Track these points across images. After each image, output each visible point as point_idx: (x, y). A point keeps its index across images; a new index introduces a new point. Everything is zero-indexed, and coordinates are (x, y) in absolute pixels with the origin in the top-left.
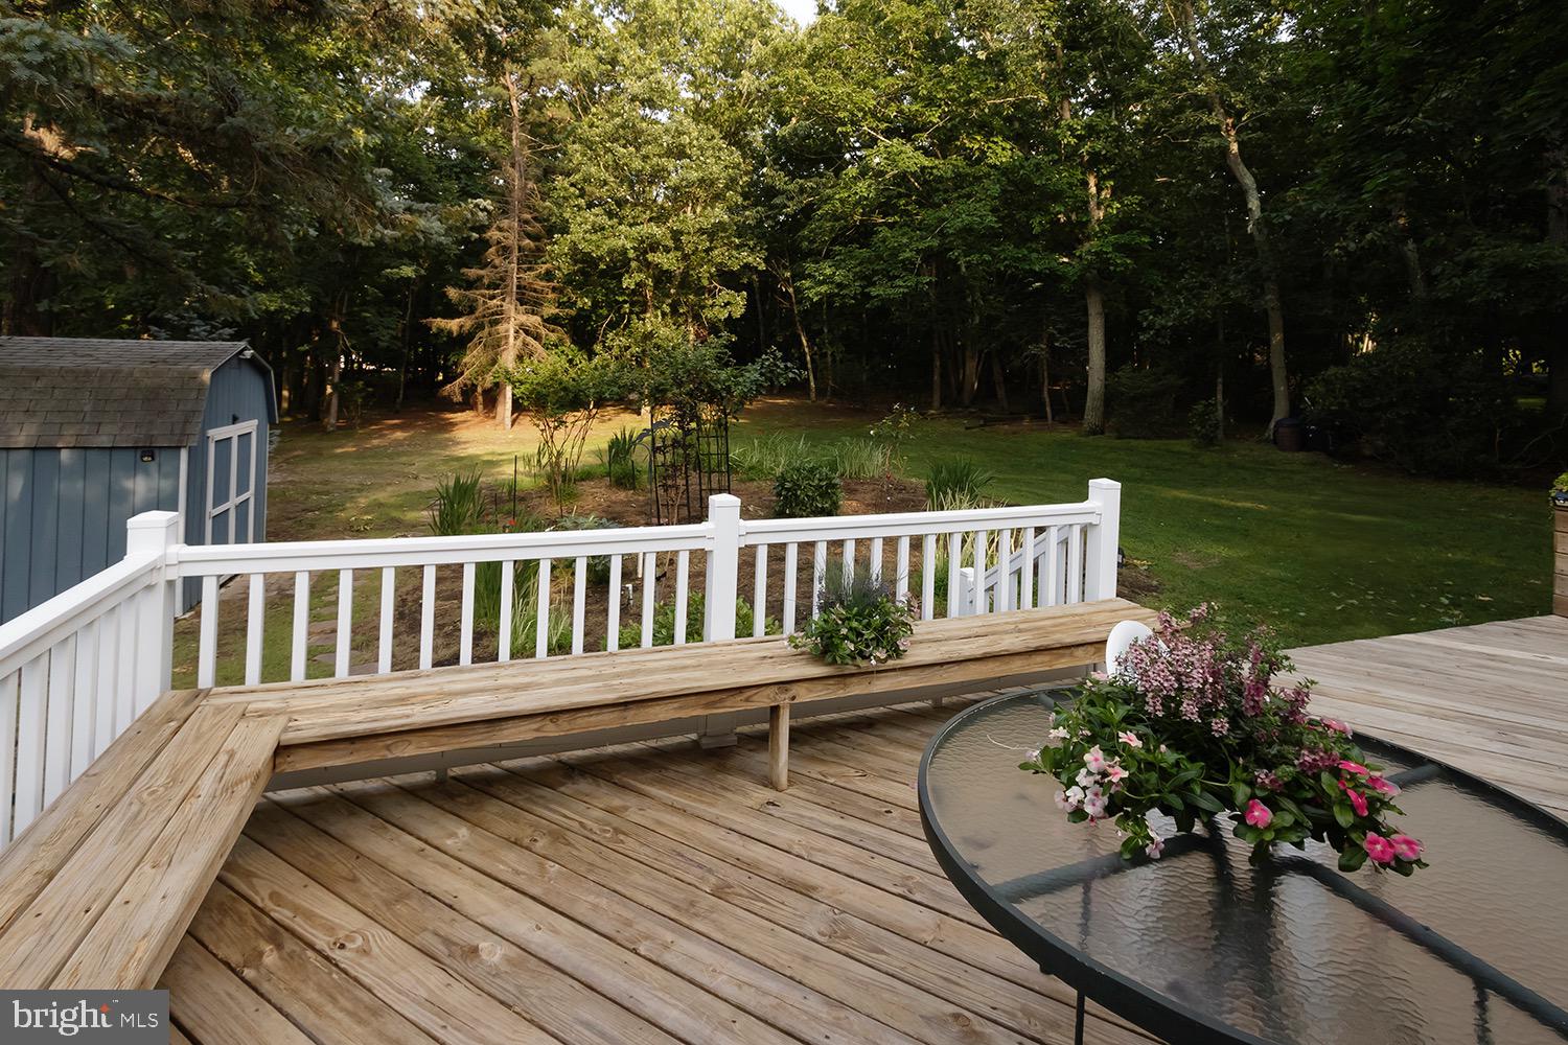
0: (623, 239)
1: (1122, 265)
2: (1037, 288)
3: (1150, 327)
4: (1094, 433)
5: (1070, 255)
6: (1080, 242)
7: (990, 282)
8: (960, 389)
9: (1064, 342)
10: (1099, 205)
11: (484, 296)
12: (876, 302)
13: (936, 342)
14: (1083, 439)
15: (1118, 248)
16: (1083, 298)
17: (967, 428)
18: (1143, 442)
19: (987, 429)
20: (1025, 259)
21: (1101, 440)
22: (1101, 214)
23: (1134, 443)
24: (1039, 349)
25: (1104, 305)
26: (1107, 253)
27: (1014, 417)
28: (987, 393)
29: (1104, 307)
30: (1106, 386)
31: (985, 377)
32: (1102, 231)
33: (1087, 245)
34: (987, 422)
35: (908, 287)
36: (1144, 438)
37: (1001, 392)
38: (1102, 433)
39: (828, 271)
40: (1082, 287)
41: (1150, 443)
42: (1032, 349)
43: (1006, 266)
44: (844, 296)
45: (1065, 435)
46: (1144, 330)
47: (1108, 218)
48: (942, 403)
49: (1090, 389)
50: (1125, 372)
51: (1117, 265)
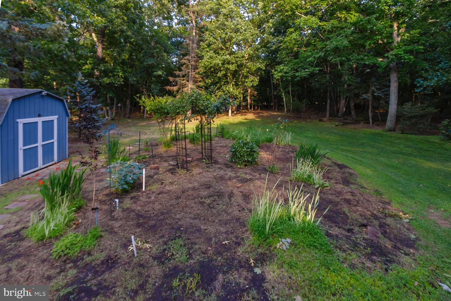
0: (218, 61)
1: (408, 59)
2: (368, 72)
3: (420, 86)
4: (390, 131)
5: (384, 57)
6: (388, 52)
7: (350, 71)
8: (338, 111)
9: (379, 93)
10: (398, 35)
11: (180, 80)
12: (298, 78)
13: (328, 94)
14: (385, 133)
15: (406, 52)
16: (389, 76)
17: (336, 126)
18: (414, 136)
19: (344, 126)
20: (363, 59)
21: (393, 134)
22: (399, 39)
23: (409, 136)
24: (368, 96)
25: (399, 78)
26: (400, 54)
27: (357, 122)
28: (348, 113)
29: (399, 79)
30: (397, 112)
31: (348, 107)
32: (399, 46)
33: (391, 52)
34: (345, 124)
35: (310, 72)
36: (415, 134)
37: (353, 113)
38: (394, 131)
39: (282, 68)
40: (387, 70)
41: (417, 137)
42: (365, 96)
43: (353, 63)
44: (287, 77)
45: (377, 131)
46: (418, 88)
47: (402, 41)
48: (330, 116)
49: (389, 112)
50: (408, 106)
51: (405, 59)
